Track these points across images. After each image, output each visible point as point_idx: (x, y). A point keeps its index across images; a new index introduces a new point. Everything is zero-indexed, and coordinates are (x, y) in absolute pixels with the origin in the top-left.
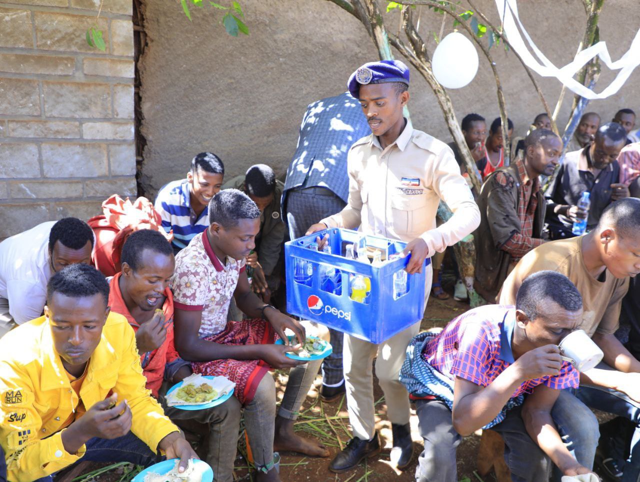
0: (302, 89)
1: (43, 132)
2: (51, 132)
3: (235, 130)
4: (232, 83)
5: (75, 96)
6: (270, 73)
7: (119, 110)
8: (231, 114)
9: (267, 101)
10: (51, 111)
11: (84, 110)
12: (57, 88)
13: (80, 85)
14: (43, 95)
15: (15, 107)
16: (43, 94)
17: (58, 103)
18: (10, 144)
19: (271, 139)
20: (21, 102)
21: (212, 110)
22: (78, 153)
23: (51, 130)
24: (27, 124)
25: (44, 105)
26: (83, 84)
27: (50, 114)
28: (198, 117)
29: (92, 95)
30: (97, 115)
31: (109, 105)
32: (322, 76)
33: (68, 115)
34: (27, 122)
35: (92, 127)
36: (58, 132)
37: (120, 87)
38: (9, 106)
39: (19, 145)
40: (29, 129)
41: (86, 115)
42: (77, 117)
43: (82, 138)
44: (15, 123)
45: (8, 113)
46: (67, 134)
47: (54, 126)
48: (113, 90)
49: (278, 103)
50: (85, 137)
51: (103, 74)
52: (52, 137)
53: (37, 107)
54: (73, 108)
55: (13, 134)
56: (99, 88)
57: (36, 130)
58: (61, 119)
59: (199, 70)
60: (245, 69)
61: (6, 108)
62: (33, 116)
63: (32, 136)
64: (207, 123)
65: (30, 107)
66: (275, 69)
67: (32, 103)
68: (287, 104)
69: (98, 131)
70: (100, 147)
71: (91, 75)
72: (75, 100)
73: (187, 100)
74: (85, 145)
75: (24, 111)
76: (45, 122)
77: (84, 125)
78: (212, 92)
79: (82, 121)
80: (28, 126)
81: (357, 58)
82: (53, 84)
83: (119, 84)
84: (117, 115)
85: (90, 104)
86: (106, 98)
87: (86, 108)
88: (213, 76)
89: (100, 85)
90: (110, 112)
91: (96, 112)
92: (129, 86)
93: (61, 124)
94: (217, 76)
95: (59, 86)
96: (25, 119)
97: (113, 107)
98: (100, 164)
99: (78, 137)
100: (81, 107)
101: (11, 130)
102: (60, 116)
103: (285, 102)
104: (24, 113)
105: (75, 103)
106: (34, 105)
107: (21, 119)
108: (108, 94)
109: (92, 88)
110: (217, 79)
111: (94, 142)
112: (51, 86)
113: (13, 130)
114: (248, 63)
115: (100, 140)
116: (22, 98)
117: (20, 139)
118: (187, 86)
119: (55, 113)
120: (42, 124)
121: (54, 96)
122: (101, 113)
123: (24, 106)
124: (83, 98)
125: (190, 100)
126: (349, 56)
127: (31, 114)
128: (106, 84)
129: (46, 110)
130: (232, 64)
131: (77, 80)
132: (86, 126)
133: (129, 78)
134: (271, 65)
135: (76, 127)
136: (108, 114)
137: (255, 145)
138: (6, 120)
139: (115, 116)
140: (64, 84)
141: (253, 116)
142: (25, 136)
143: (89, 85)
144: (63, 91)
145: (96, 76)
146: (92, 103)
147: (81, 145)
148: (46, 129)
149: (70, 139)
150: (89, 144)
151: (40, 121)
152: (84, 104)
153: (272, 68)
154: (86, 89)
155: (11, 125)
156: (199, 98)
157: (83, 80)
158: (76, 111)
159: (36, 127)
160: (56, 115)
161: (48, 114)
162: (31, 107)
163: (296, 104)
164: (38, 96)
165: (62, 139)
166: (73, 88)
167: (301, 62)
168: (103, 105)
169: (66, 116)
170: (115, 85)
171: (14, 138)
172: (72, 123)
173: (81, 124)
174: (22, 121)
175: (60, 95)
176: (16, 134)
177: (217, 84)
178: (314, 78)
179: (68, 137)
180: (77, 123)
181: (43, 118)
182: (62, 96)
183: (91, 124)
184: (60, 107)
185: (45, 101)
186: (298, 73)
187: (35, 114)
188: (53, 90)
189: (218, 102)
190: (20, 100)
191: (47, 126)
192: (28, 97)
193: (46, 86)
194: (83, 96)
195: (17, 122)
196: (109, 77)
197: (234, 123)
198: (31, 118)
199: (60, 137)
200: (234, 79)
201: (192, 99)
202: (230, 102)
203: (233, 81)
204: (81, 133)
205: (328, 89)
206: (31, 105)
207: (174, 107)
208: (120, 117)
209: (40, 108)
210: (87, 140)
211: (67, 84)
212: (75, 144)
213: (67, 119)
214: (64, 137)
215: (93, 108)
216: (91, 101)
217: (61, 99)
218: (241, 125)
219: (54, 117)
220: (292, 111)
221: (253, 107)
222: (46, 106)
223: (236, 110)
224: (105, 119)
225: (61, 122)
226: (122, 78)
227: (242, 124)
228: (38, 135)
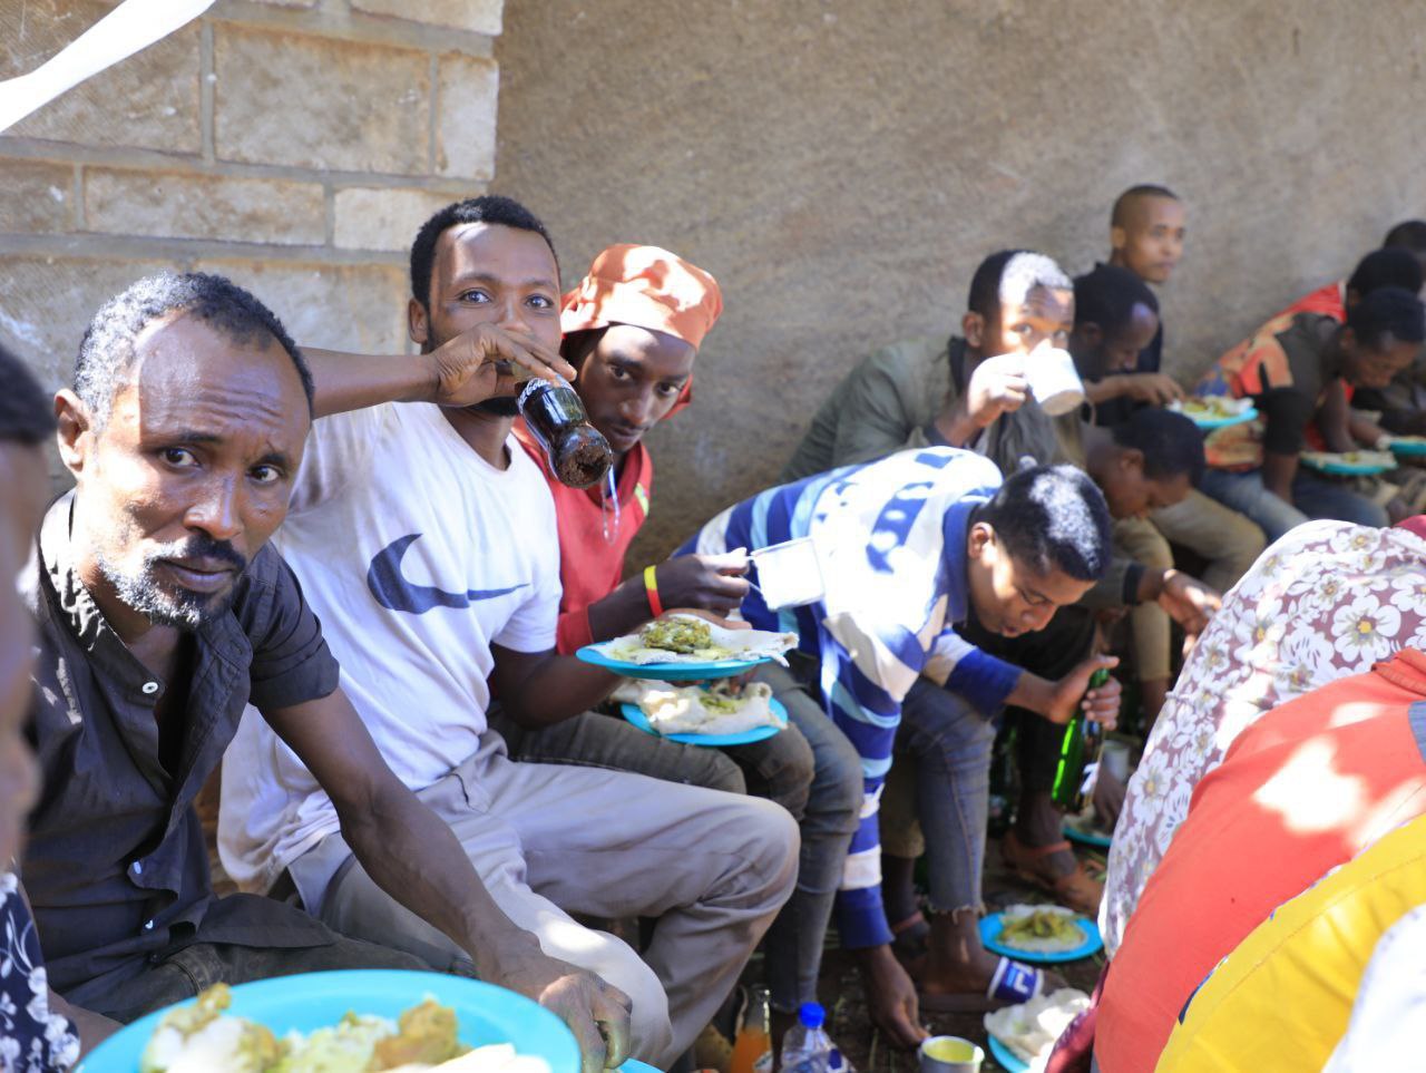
0: (868, 117)
1: (203, 218)
2: (232, 218)
3: (697, 239)
4: (701, 84)
5: (320, 89)
6: (797, 59)
7: (451, 148)
8: (691, 187)
9: (782, 148)
10: (238, 137)
11: (344, 142)
12: (261, 52)
13: (338, 49)
14: (212, 78)
15: (114, 114)
16: (214, 70)
17: (260, 109)
18: (87, 261)
19: (783, 271)
20: (136, 97)
21: (642, 171)
22: (314, 299)
23: (233, 211)
24: (153, 183)
25: (215, 113)
26: (346, 46)
27: (232, 149)
28: (604, 191)
29: (372, 86)
30: (384, 164)
31: (423, 127)
32: (919, 78)
33: (292, 158)
34: (153, 177)
35: (364, 207)
36: (253, 219)
37: (458, 66)
38: (90, 108)
39: (116, 263)
40: (156, 202)
41: (347, 160)
42: (322, 165)
43: (329, 245)
44: (108, 180)
45: (87, 136)
46: (286, 228)
47: (245, 195)
48: (439, 72)
49: (809, 156)
50: (340, 242)
51: (408, 14)
52: (235, 237)
53: (191, 122)
54: (310, 130)
55: (100, 222)
56: (396, 65)
57: (181, 208)
58: (269, 170)
59: (620, 33)
60: (740, 39)
61: (81, 117)
62: (175, 154)
63: (163, 232)
64: (627, 212)
65: (165, 120)
66: (810, 47)
67: (174, 103)
68: (828, 162)
69: (383, 221)
70: (385, 278)
71: (373, 15)
72: (317, 101)
73: (577, 131)
74: (338, 270)
75: (145, 134)
76: (216, 179)
77: (339, 198)
78: (646, 108)
79: (333, 181)
80: (155, 191)
81: (1002, 29)
82: (250, 36)
83: (457, 53)
84: (444, 166)
85: (363, 119)
86: (416, 103)
87: (350, 135)
88: (655, 58)
89: (400, 52)
90: (424, 154)
91: (380, 150)
92: (487, 63)
93: (267, 188)
94: (666, 57)
95: (268, 45)
96: (149, 162)
97: (432, 135)
98: (383, 340)
99: (317, 241)
100: (335, 130)
101: (92, 208)
102: (267, 160)
103: (824, 154)
104: (143, 142)
105: (318, 114)
106: (179, 113)
107: (129, 164)
108: (422, 86)
109: (374, 60)
110: (664, 66)
111: (367, 262)
112: (243, 44)
113: (101, 206)
114: (746, 20)
115: (386, 252)
116: (142, 82)
117: (124, 239)
118: (582, 87)
119: (249, 149)
120: (204, 187)
121: (248, 83)
122: (395, 156)
123: (144, 113)
124: (344, 99)
125: (586, 133)
126: (984, 22)
127: (168, 144)
128: (417, 52)
129: (220, 132)
130: (708, 22)
131: (325, 28)
132: (349, 200)
133: (486, 36)
134: (803, 33)
135: (315, 201)
136: (419, 159)
137: (746, 289)
138: (78, 165)
139: (437, 170)
140: (286, 41)
141: (747, 195)
142: (141, 232)
143: (365, 50)
144: (282, 67)
145: (388, 18)
146: (372, 118)
147: (324, 270)
148: (215, 206)
149: (292, 247)
150: (352, 268)
151: (198, 176)
152: (344, 120)
153: (805, 44)
154: (355, 62)
155: (97, 187)
156: (611, 127)
157: (344, 30)
158: (319, 143)
159: (182, 198)
160: (253, 156)
161: (226, 151)
162: (168, 118)
163: (850, 163)
164: (194, 80)
165: (267, 245)
166: (314, 57)
167: (873, 31)
168: (404, 125)
169: (284, 162)
170: (445, 59)
171: (99, 236)
172: (303, 187)
173: (331, 192)
174: (135, 173)
175: (270, 82)
176: (109, 222)
177: (664, 84)
178: (899, 84)
179: (289, 240)
180: (318, 190)
181: (208, 162)
182: (276, 83)
183: (360, 194)
184: (267, 125)
185: (217, 101)
186: (864, 66)
187: (184, 147)
188: (250, 62)
189: (661, 146)
190: (133, 90)
191: (219, 196)
192: (159, 81)
193: (224, 42)
194: (346, 89)
195: (119, 174)
196: (429, 25)
197: (698, 218)
198: (166, 163)
199: (260, 240)
200: (708, 69)
201: (591, 131)
202: (691, 147)
203: (704, 76)
204: (326, 224)
205: (928, 119)
206: (171, 111)
207: (540, 154)
208: (451, 172)
209: (199, 125)
210: (344, 253)
211: (297, 39)
212: (306, 267)
213: (288, 172)
214: (274, 239)
215: (373, 137)
216: (369, 108)
217: (271, 97)
218: (712, 224)
219: (246, 163)
220: (841, 186)
221: (746, 166)
222: (222, 119)
223: (703, 175)
224: (405, 176)
225: (265, 180)
226: (468, 32)
227: (718, 219)
228: (186, 228)
